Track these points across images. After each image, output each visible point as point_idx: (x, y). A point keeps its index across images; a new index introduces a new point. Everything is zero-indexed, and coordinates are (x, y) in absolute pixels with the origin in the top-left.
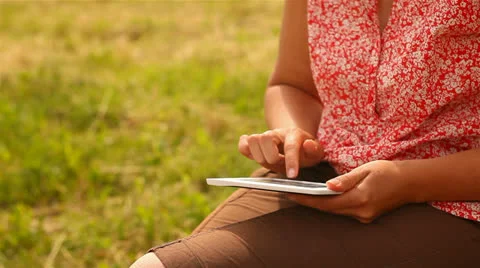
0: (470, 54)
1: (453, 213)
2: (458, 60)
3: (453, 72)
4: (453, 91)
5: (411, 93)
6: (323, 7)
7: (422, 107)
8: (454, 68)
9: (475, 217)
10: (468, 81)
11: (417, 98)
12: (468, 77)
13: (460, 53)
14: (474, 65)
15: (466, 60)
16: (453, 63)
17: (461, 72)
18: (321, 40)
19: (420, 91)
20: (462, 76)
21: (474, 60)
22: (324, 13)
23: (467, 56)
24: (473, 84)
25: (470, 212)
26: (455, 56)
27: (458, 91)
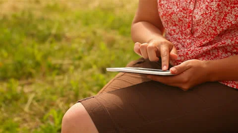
2: (234, 7)
3: (231, 13)
4: (231, 22)
5: (210, 23)
8: (232, 11)
11: (213, 25)
16: (231, 9)
17: (235, 13)
19: (214, 22)
20: (235, 15)
26: (233, 5)
27: (233, 23)
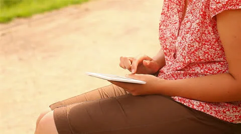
0: (211, 43)
1: (185, 104)
2: (205, 44)
3: (201, 49)
6: (168, 8)
7: (184, 59)
9: (195, 108)
10: (207, 55)
11: (183, 54)
12: (207, 53)
13: (206, 41)
14: (211, 48)
15: (208, 45)
17: (204, 50)
18: (165, 23)
20: (205, 52)
21: (212, 46)
22: (168, 11)
23: (209, 44)
24: (209, 56)
25: (193, 105)
26: (204, 43)
27: (201, 58)
